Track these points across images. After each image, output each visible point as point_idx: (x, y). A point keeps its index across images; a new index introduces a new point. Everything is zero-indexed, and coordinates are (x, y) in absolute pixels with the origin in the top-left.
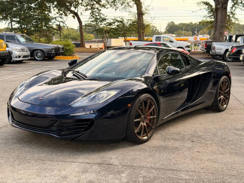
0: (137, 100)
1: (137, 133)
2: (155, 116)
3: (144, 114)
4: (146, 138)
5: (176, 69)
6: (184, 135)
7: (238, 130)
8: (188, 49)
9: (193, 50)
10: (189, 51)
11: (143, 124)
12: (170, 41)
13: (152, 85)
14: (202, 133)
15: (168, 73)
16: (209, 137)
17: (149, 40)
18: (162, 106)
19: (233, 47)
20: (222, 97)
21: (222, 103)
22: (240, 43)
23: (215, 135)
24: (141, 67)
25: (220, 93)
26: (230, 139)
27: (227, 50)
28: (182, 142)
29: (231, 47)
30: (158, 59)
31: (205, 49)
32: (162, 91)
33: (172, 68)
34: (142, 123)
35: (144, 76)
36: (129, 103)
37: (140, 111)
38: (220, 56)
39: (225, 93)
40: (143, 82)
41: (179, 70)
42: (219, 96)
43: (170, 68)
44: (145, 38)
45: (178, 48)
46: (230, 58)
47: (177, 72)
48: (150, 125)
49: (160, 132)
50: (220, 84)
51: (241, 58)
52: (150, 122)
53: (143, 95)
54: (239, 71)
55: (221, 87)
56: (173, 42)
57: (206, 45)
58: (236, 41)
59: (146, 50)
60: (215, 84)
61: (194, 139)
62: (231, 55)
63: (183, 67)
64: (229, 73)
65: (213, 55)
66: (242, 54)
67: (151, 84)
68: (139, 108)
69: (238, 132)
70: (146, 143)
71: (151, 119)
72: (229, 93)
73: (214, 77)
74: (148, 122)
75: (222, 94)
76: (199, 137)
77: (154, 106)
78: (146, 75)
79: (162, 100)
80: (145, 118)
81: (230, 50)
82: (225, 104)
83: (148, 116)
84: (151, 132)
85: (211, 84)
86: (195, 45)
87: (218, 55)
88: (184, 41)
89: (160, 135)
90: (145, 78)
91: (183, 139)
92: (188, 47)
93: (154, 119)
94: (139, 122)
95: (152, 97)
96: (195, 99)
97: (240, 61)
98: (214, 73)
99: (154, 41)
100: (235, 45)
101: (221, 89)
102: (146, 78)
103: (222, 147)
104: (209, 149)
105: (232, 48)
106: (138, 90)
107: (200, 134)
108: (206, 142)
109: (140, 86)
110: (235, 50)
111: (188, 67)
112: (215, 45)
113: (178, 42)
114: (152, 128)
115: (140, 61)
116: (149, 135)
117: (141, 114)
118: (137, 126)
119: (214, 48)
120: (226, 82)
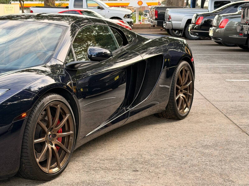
0: (38, 106)
1: (40, 163)
2: (71, 132)
3: (51, 130)
4: (56, 170)
5: (104, 51)
6: (121, 160)
7: (206, 147)
8: (129, 20)
9: (137, 22)
10: (130, 23)
11: (50, 146)
12: (99, 8)
13: (65, 79)
14: (151, 155)
15: (90, 57)
16: (160, 161)
17: (63, 6)
18: (82, 114)
19: (198, 15)
20: (181, 95)
21: (182, 105)
22: (209, 9)
23: (171, 158)
24: (46, 49)
25: (177, 89)
26: (195, 162)
27: (189, 21)
28: (117, 172)
29: (195, 15)
30: (73, 34)
31: (156, 19)
32: (82, 90)
33: (98, 49)
34: (48, 146)
35: (49, 64)
36: (23, 112)
37: (44, 125)
38: (180, 30)
39: (186, 89)
40: (49, 75)
41: (108, 52)
42: (177, 95)
43: (94, 50)
44: (57, 3)
45: (112, 18)
46: (194, 33)
47: (105, 56)
48: (64, 147)
49: (81, 158)
50: (176, 75)
51: (211, 34)
52: (63, 142)
53: (48, 97)
54: (208, 54)
55: (178, 80)
56: (103, 9)
57: (157, 14)
58: (202, 6)
59: (54, 19)
60: (170, 74)
61: (138, 166)
62: (196, 29)
63: (116, 48)
64: (191, 57)
65: (168, 30)
66: (211, 26)
67: (63, 79)
68: (43, 120)
69: (207, 151)
70: (57, 180)
71: (63, 138)
72: (192, 89)
73: (167, 64)
74: (59, 142)
75: (181, 91)
76: (146, 162)
77: (68, 115)
78: (53, 63)
79: (81, 104)
80: (54, 136)
81: (193, 21)
82: (187, 106)
83: (58, 132)
84: (65, 159)
85: (163, 75)
86: (141, 14)
87: (175, 30)
88: (123, 7)
89: (80, 164)
90: (52, 67)
91: (119, 167)
92: (128, 16)
93: (69, 136)
94: (42, 144)
95: (64, 100)
96: (138, 101)
97: (209, 38)
98: (167, 57)
99: (71, 8)
100: (201, 12)
101: (179, 83)
102: (54, 68)
103: (182, 177)
104: (161, 181)
105: (196, 18)
106: (39, 89)
107: (148, 157)
108: (157, 170)
109: (43, 81)
110: (201, 21)
111: (125, 48)
112: (170, 12)
113: (113, 8)
114: (66, 152)
115: (42, 39)
116: (61, 165)
117: (46, 129)
118: (40, 151)
119: (170, 18)
120: (186, 71)
